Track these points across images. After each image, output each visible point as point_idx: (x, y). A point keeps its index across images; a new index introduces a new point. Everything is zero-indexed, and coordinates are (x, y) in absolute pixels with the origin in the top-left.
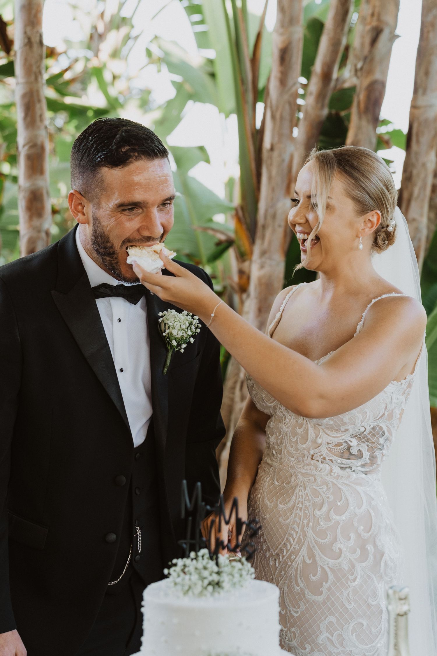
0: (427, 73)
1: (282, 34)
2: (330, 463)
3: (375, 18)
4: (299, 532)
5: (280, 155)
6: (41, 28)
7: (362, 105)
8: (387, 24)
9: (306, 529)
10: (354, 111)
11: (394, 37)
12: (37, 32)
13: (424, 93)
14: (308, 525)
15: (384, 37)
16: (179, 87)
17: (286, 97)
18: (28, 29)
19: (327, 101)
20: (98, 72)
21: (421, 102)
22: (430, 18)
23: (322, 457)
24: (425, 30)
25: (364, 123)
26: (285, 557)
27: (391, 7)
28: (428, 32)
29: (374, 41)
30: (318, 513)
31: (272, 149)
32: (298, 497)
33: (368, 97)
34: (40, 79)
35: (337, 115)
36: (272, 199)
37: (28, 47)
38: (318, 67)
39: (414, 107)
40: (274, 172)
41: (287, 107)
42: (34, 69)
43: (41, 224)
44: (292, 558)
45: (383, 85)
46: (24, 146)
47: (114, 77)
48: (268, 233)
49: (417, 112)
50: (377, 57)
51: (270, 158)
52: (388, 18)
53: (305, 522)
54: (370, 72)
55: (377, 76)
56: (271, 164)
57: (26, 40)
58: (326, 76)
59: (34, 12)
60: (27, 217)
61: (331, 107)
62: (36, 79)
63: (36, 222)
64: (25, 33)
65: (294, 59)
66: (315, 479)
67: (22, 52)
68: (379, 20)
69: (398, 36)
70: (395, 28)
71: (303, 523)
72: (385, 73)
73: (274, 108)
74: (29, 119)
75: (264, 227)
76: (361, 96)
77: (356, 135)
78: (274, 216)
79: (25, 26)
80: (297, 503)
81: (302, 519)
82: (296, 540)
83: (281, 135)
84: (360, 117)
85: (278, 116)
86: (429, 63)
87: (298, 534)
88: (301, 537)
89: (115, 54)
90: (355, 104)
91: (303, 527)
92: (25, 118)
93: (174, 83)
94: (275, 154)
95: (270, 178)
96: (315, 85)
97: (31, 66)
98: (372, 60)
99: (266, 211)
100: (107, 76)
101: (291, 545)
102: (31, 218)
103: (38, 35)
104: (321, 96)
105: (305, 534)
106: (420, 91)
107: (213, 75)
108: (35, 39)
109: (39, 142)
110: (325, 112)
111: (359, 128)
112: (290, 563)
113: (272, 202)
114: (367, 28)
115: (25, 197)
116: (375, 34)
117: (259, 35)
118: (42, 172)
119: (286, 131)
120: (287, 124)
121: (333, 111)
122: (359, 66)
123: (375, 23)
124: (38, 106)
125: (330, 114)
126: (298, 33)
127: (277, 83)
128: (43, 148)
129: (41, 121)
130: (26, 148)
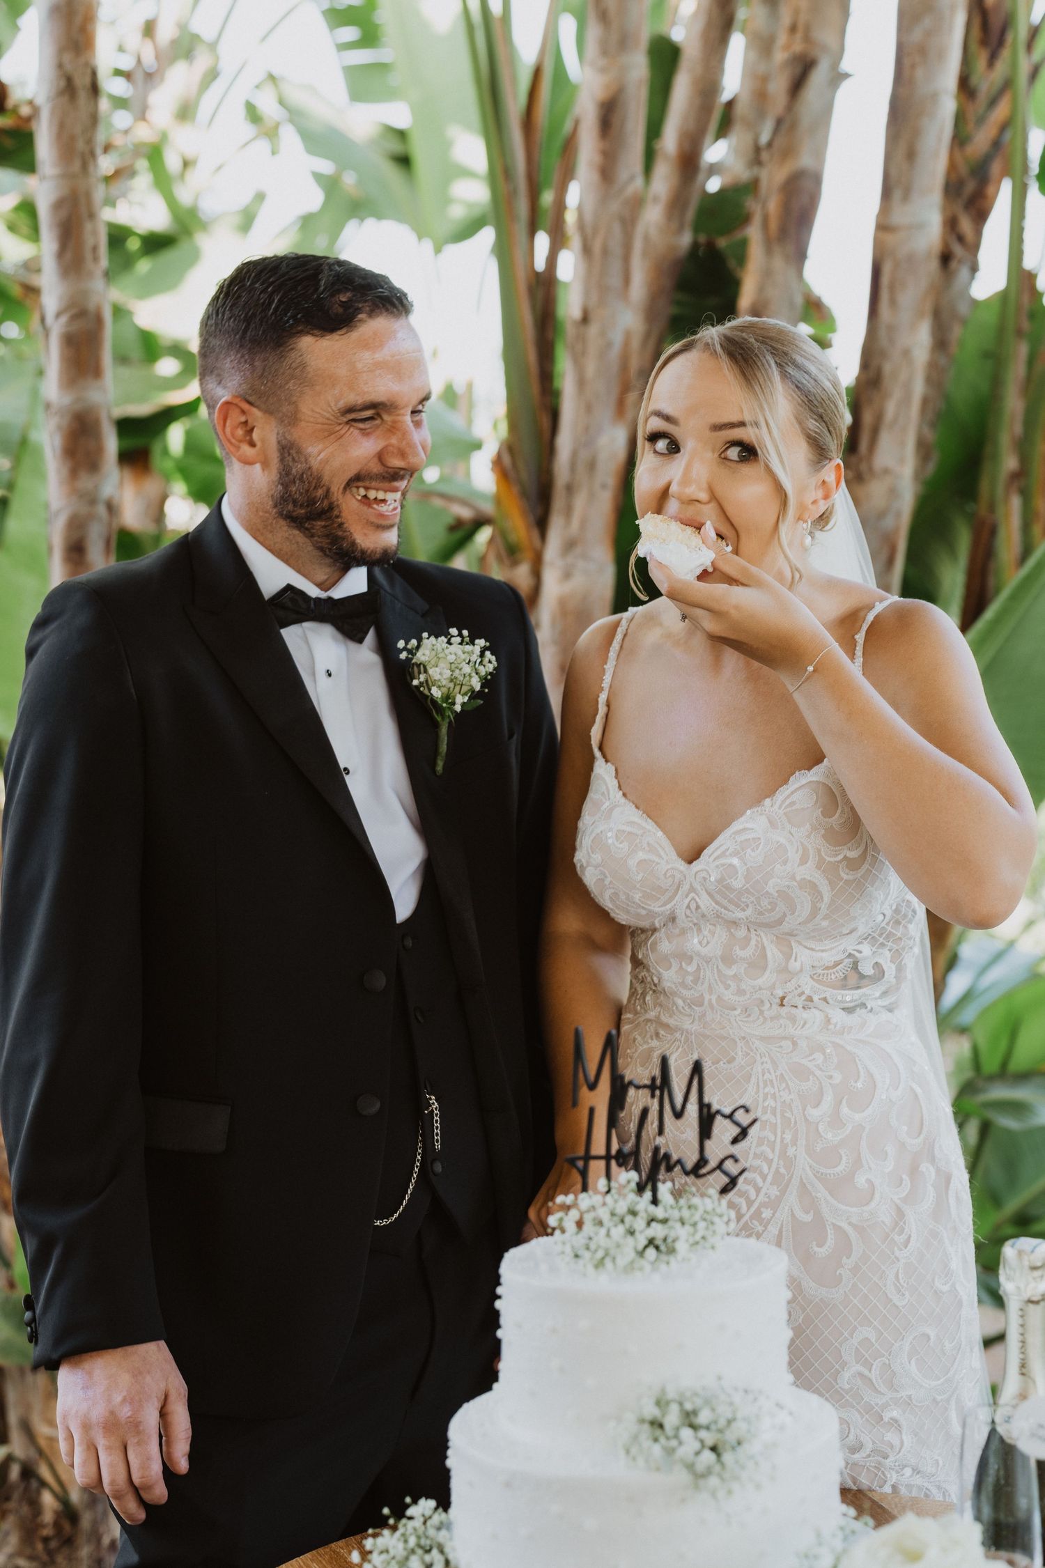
0: (911, 155)
1: (603, 70)
2: (822, 1005)
3: (799, 35)
4: (776, 1160)
5: (603, 334)
6: (94, 54)
7: (774, 225)
8: (823, 49)
9: (791, 1152)
10: (754, 233)
11: (838, 78)
12: (87, 64)
13: (905, 197)
14: (794, 1142)
15: (818, 77)
16: (330, 185)
17: (615, 206)
18: (67, 58)
19: (690, 214)
20: (154, 153)
21: (900, 216)
22: (917, 35)
23: (804, 997)
24: (907, 62)
25: (777, 263)
26: (746, 1218)
27: (832, 11)
28: (913, 66)
29: (797, 85)
30: (814, 1113)
31: (585, 319)
32: (761, 1085)
33: (786, 207)
34: (91, 169)
35: (711, 246)
36: (587, 429)
37: (66, 98)
38: (670, 141)
39: (883, 227)
40: (590, 371)
41: (616, 227)
42: (80, 145)
43: (96, 487)
44: (764, 1216)
45: (817, 179)
46: (58, 315)
47: (186, 164)
48: (580, 502)
49: (890, 239)
50: (804, 120)
51: (581, 339)
52: (825, 36)
53: (788, 1137)
54: (788, 152)
55: (805, 161)
56: (584, 353)
57: (63, 83)
58: (688, 161)
59: (78, 20)
60: (65, 472)
61: (697, 229)
62: (85, 167)
63: (86, 482)
64: (60, 66)
65: (630, 125)
66: (794, 1044)
67: (52, 113)
68: (807, 39)
69: (847, 76)
70: (840, 58)
71: (782, 1139)
72: (820, 154)
73: (586, 233)
74: (68, 255)
75: (569, 487)
76: (769, 205)
77: (761, 289)
78: (592, 466)
79: (61, 51)
80: (761, 1100)
81: (779, 1134)
82: (770, 1178)
83: (603, 290)
84: (769, 251)
85: (597, 247)
86: (916, 133)
87: (774, 1166)
88: (782, 1170)
89: (185, 112)
90: (756, 220)
91: (784, 1148)
92: (61, 254)
93: (317, 177)
94: (593, 330)
95: (581, 383)
96: (663, 181)
97: (72, 138)
98: (793, 126)
99: (574, 455)
100: (172, 162)
101: (758, 1190)
102: (74, 473)
103: (89, 71)
104: (677, 203)
105: (790, 1163)
106: (897, 195)
107: (404, 161)
108: (82, 81)
109: (91, 307)
110: (686, 239)
111: (767, 274)
112: (760, 1229)
113: (587, 436)
114: (780, 56)
115: (59, 428)
116: (798, 70)
117: (537, 73)
118: (97, 372)
119: (615, 280)
120: (616, 266)
121: (702, 239)
122: (764, 138)
123: (798, 47)
124: (88, 226)
125: (695, 246)
126: (638, 67)
127: (595, 177)
128: (99, 320)
129: (96, 259)
130: (64, 319)
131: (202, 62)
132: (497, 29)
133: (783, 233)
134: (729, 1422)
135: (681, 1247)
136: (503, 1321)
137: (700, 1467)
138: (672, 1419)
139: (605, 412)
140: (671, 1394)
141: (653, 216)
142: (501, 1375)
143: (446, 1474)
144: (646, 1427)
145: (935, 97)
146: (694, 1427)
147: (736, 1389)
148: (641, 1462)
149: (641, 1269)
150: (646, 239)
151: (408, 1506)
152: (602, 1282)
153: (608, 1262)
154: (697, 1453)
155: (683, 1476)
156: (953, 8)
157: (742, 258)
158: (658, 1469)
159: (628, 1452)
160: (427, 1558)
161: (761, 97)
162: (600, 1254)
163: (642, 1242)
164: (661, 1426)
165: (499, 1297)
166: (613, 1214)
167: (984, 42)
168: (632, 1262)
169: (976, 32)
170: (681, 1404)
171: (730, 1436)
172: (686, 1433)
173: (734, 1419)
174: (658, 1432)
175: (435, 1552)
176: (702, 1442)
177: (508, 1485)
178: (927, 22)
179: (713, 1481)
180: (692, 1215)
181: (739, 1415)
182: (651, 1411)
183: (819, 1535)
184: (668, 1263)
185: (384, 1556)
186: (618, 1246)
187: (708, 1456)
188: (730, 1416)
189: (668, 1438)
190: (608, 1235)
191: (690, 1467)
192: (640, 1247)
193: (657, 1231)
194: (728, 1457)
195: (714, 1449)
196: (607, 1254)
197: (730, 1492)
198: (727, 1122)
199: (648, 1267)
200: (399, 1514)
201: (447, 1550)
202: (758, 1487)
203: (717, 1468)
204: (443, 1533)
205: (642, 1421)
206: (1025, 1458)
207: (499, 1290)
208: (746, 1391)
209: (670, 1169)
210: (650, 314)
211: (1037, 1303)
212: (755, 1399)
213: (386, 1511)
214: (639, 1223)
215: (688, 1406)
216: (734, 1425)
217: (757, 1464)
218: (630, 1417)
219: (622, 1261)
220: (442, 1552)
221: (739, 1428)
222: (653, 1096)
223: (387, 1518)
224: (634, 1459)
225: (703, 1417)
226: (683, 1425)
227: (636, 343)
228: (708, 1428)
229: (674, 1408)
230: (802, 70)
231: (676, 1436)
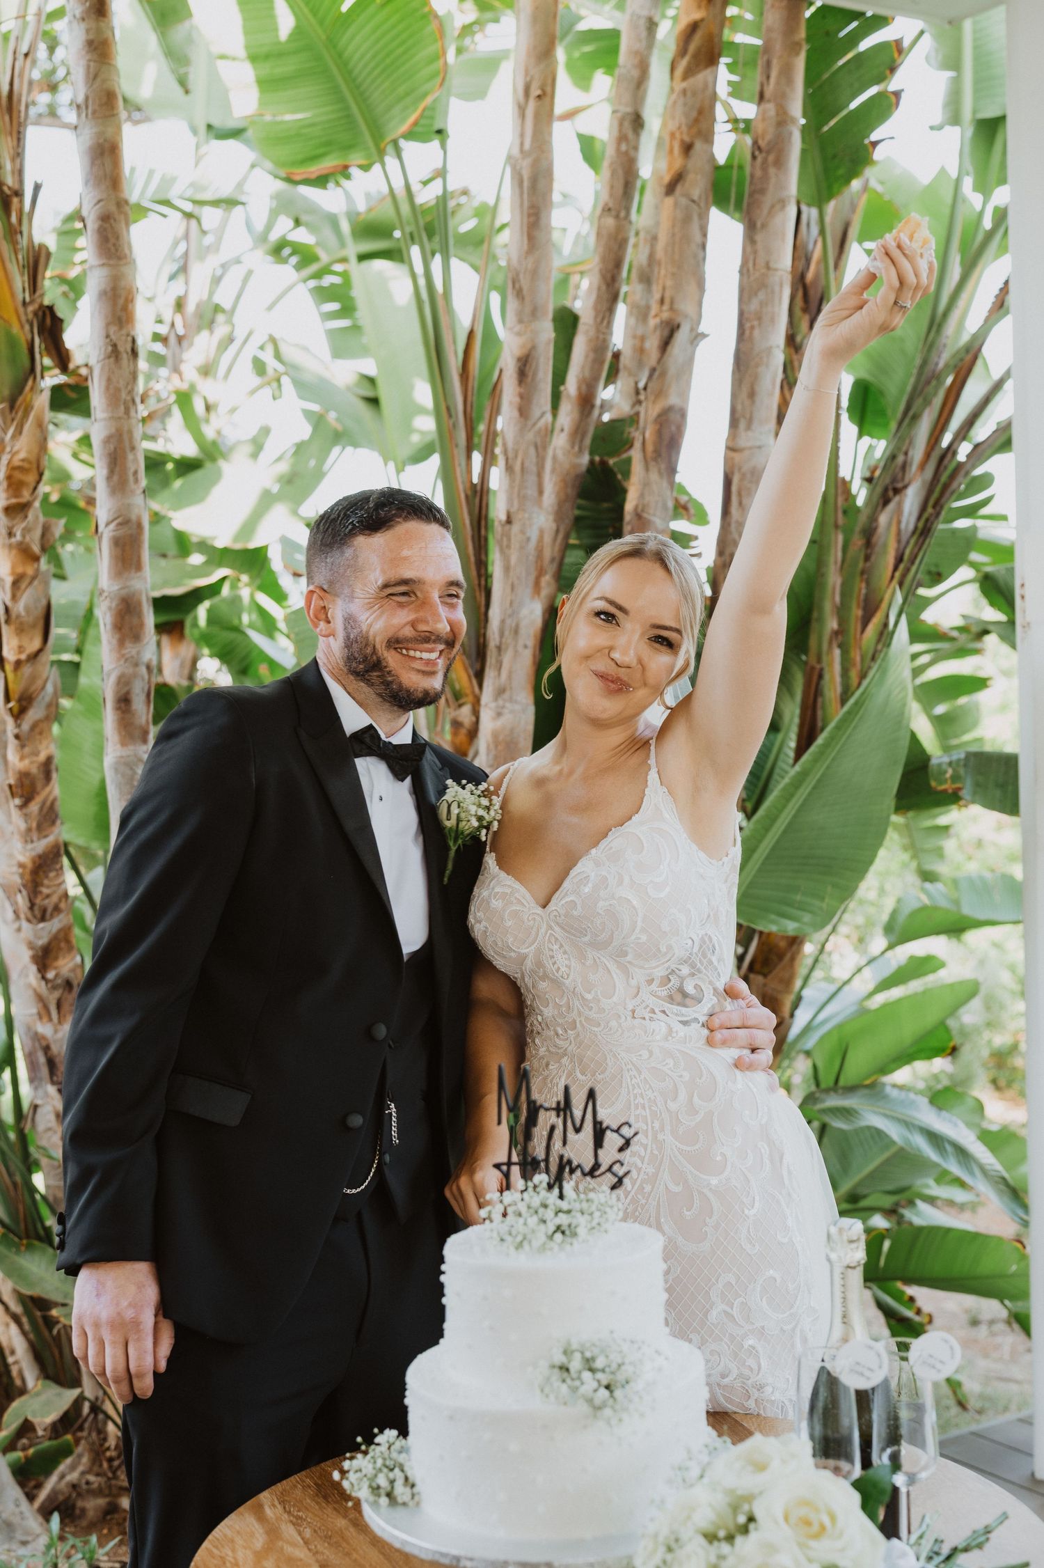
0: (752, 395)
1: (519, 334)
3: (666, 307)
5: (523, 532)
6: (133, 327)
7: (650, 448)
8: (686, 316)
9: (660, 1137)
10: (636, 454)
11: (697, 337)
12: (128, 335)
13: (749, 427)
15: (681, 337)
16: (318, 421)
17: (530, 436)
18: (113, 329)
19: (588, 441)
20: (184, 399)
21: (742, 440)
22: (754, 306)
23: (648, 1010)
24: (748, 325)
25: (654, 476)
26: (632, 1194)
27: (692, 288)
28: (752, 328)
29: (666, 344)
30: (673, 1105)
31: (509, 521)
33: (659, 433)
34: (132, 413)
35: (603, 464)
36: (512, 604)
37: (112, 360)
38: (571, 386)
39: (731, 449)
40: (513, 560)
41: (532, 451)
42: (124, 395)
43: (138, 653)
45: (683, 414)
46: (107, 524)
47: (208, 408)
48: (507, 658)
49: (737, 456)
50: (672, 370)
51: (507, 535)
52: (686, 307)
54: (660, 394)
55: (673, 400)
56: (508, 547)
57: (110, 348)
58: (586, 402)
59: (121, 302)
60: (115, 642)
61: (592, 453)
62: (127, 412)
63: (130, 649)
64: (108, 336)
65: (541, 375)
67: (102, 369)
68: (673, 309)
69: (704, 336)
70: (699, 323)
72: (684, 395)
73: (511, 455)
74: (116, 478)
75: (499, 648)
76: (645, 433)
77: (642, 496)
78: (516, 631)
79: (108, 325)
82: (646, 1159)
83: (523, 498)
84: (647, 469)
85: (517, 468)
86: (756, 378)
87: (649, 1149)
88: (656, 1152)
89: (206, 371)
90: (638, 445)
92: (109, 478)
93: (308, 414)
94: (515, 528)
95: (507, 569)
96: (567, 415)
97: (118, 390)
98: (663, 374)
99: (503, 622)
100: (199, 407)
101: (639, 1170)
102: (121, 643)
103: (130, 339)
104: (578, 432)
105: (660, 1145)
106: (742, 425)
107: (374, 402)
108: (124, 347)
109: (134, 518)
110: (585, 459)
111: (646, 484)
113: (512, 608)
114: (652, 322)
115: (110, 608)
116: (666, 333)
117: (471, 335)
118: (139, 567)
119: (531, 491)
120: (532, 479)
121: (597, 459)
122: (641, 385)
123: (665, 315)
124: (130, 457)
125: (592, 462)
126: (547, 332)
127: (516, 414)
128: (139, 526)
129: (136, 481)
130: (112, 526)
131: (221, 330)
132: (440, 303)
133: (657, 454)
134: (619, 1366)
135: (582, 1231)
136: (446, 1291)
137: (597, 1402)
138: (576, 1364)
139: (525, 591)
140: (575, 1346)
141: (560, 441)
142: (446, 1333)
143: (404, 1410)
144: (556, 1371)
145: (769, 350)
146: (592, 1370)
147: (625, 1340)
148: (552, 1397)
149: (551, 1249)
150: (555, 458)
151: (376, 1435)
152: (521, 1260)
153: (526, 1244)
154: (595, 1391)
155: (583, 1408)
156: (781, 286)
157: (627, 474)
158: (565, 1404)
159: (542, 1391)
160: (391, 1475)
161: (640, 351)
162: (519, 1238)
163: (552, 1228)
164: (567, 1370)
165: (444, 1273)
166: (529, 1207)
167: (805, 310)
168: (544, 1244)
169: (799, 302)
170: (582, 1353)
171: (620, 1377)
172: (587, 1375)
173: (623, 1364)
174: (565, 1374)
175: (397, 1470)
176: (599, 1381)
177: (451, 1418)
178: (761, 295)
179: (607, 1412)
180: (590, 1207)
181: (627, 1361)
182: (560, 1358)
183: (689, 1452)
184: (571, 1244)
185: (359, 1474)
186: (533, 1231)
187: (604, 1393)
188: (620, 1362)
189: (573, 1379)
190: (525, 1224)
191: (590, 1401)
192: (550, 1232)
193: (563, 1219)
194: (618, 1393)
195: (607, 1387)
196: (525, 1238)
197: (620, 1420)
198: (615, 1135)
199: (556, 1248)
200: (370, 1440)
201: (406, 1468)
202: (642, 1415)
203: (611, 1401)
204: (403, 1455)
205: (553, 1367)
206: (846, 1388)
207: (443, 1267)
208: (632, 1342)
209: (572, 1171)
210: (559, 516)
211: (854, 1268)
212: (639, 1348)
213: (359, 1439)
214: (549, 1214)
215: (588, 1355)
216: (623, 1368)
217: (641, 1398)
218: (543, 1365)
219: (536, 1243)
220: (402, 1471)
221: (628, 1370)
222: (558, 1116)
223: (360, 1445)
224: (547, 1396)
225: (599, 1363)
226: (584, 1369)
227: (548, 539)
228: (603, 1371)
229: (577, 1356)
230: (670, 332)
231: (579, 1378)
